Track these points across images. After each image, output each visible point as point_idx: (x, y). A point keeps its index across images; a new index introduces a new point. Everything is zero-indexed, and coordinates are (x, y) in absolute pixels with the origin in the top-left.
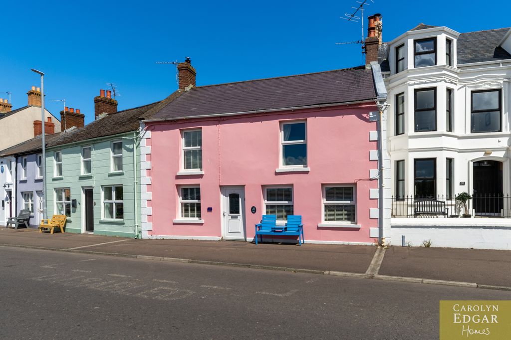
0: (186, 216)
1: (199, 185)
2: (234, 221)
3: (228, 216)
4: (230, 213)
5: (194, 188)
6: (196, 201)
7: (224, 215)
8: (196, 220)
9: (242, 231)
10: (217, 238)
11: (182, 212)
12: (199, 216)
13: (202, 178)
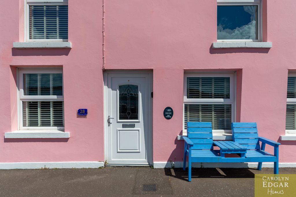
0: (33, 123)
1: (61, 67)
2: (128, 133)
3: (117, 125)
4: (120, 118)
5: (49, 75)
6: (52, 97)
7: (109, 123)
8: (52, 131)
9: (142, 149)
10: (95, 164)
11: (24, 117)
12: (59, 123)
13: (67, 55)
